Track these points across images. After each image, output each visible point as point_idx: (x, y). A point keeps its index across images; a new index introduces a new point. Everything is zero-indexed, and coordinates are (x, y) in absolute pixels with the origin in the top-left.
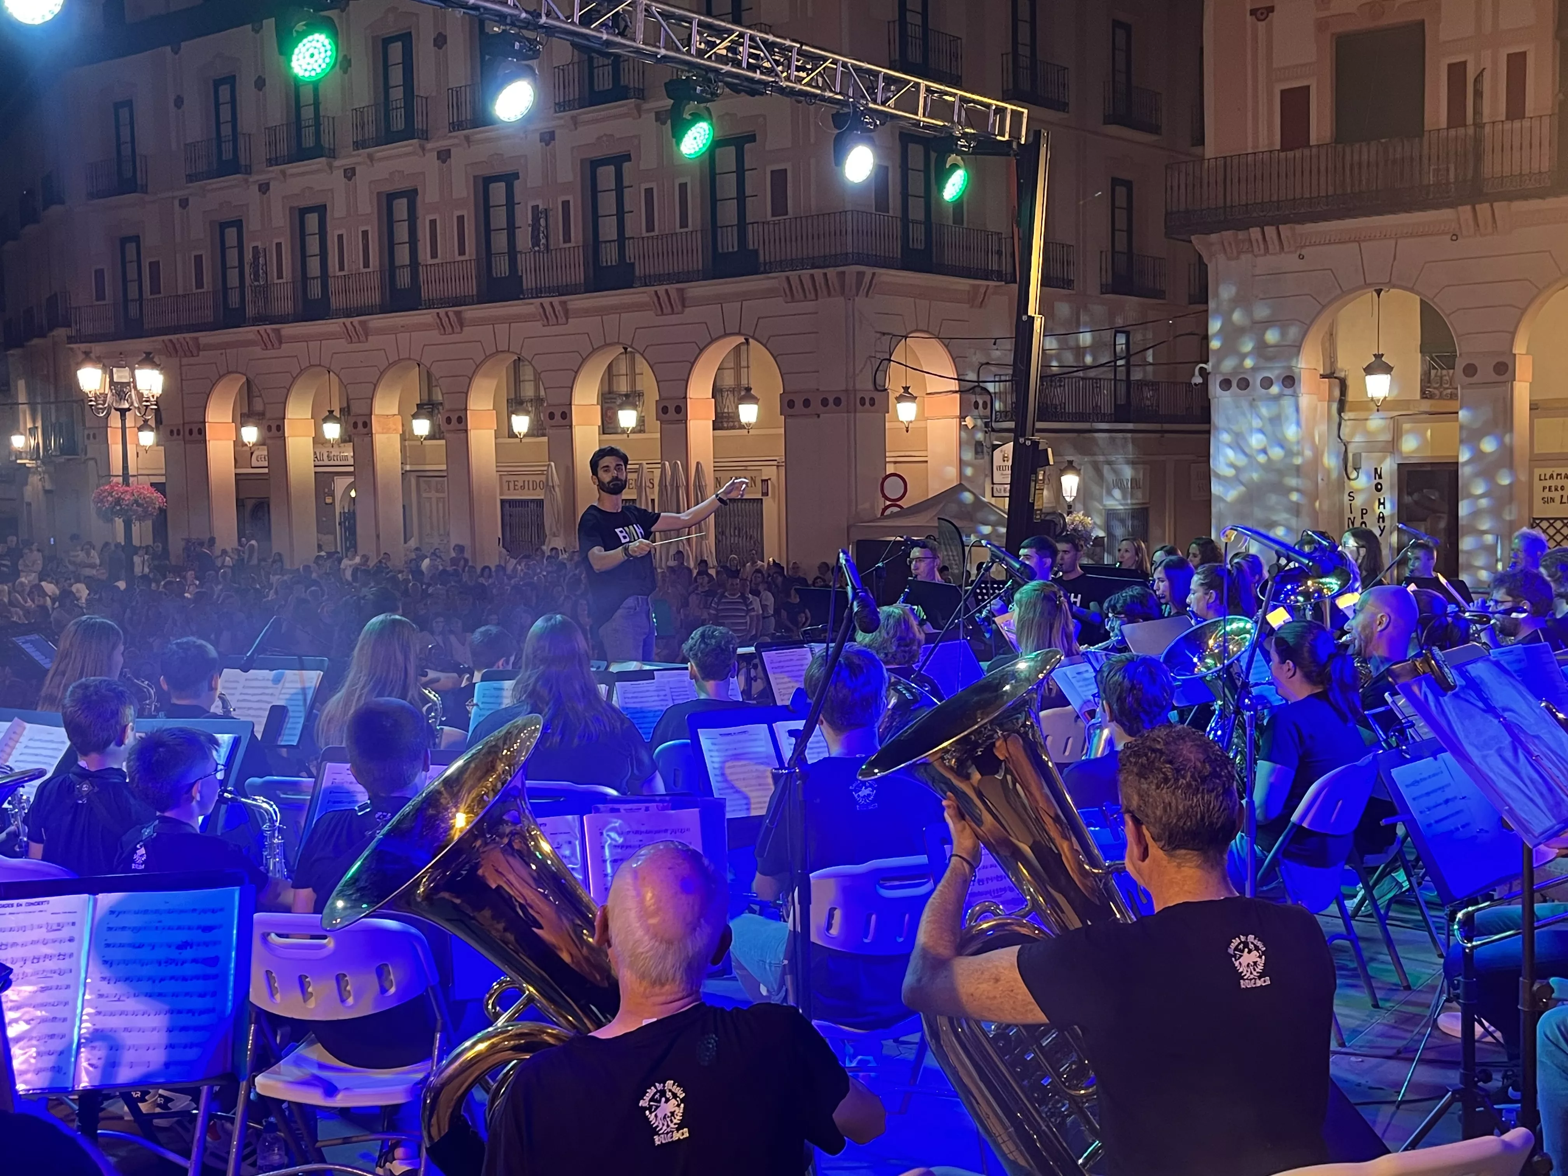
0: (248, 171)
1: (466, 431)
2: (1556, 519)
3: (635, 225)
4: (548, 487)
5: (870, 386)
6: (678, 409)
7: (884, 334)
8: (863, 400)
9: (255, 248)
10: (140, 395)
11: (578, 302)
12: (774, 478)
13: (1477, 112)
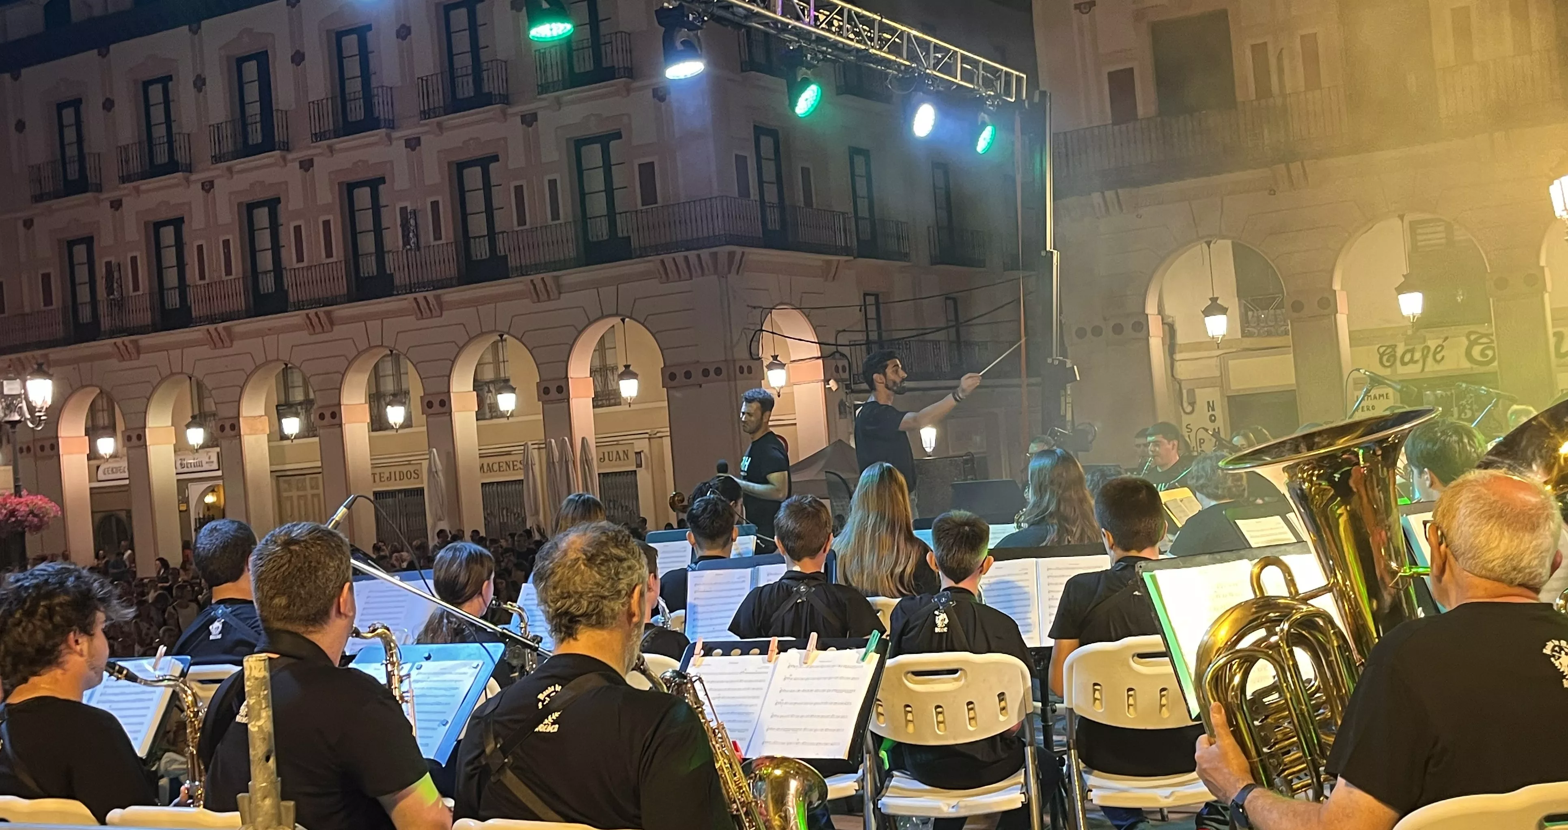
0: (99, 189)
1: (340, 425)
3: (506, 219)
5: (747, 356)
6: (560, 390)
7: (755, 308)
8: (741, 368)
9: (108, 264)
10: (31, 406)
11: (451, 295)
12: (646, 450)
13: (1281, 85)
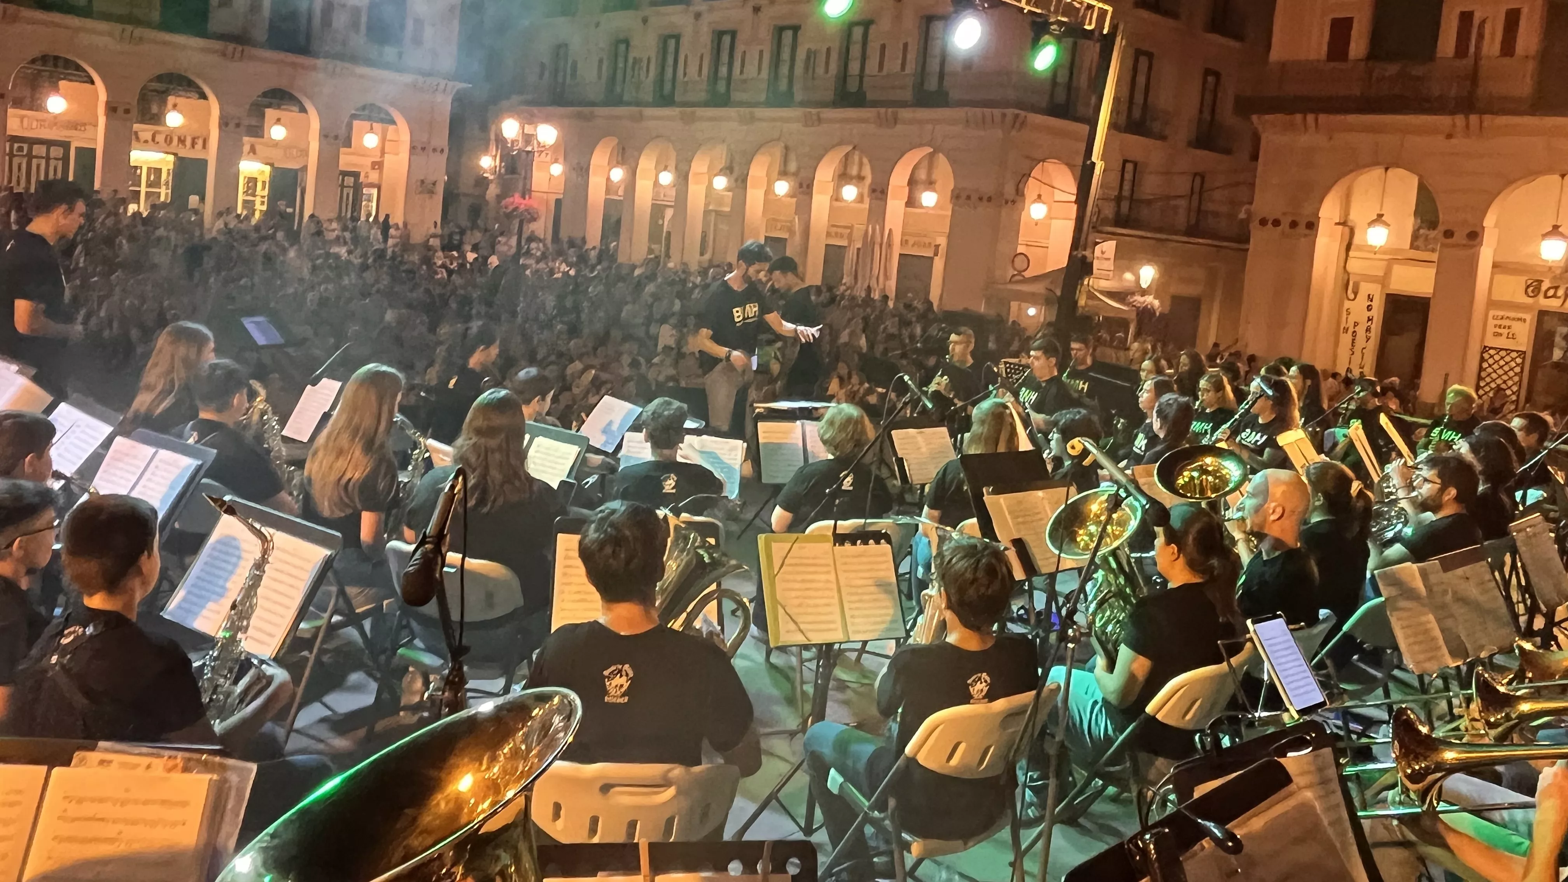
0: (637, 8)
1: (746, 188)
2: (1502, 349)
3: (872, 67)
4: (791, 231)
5: (1013, 192)
6: (883, 191)
7: (1028, 157)
8: (1007, 200)
9: (635, 58)
10: (539, 143)
11: (827, 113)
12: (942, 244)
13: (1478, 47)
